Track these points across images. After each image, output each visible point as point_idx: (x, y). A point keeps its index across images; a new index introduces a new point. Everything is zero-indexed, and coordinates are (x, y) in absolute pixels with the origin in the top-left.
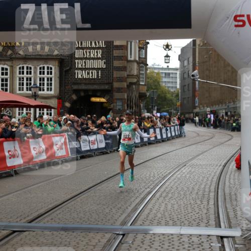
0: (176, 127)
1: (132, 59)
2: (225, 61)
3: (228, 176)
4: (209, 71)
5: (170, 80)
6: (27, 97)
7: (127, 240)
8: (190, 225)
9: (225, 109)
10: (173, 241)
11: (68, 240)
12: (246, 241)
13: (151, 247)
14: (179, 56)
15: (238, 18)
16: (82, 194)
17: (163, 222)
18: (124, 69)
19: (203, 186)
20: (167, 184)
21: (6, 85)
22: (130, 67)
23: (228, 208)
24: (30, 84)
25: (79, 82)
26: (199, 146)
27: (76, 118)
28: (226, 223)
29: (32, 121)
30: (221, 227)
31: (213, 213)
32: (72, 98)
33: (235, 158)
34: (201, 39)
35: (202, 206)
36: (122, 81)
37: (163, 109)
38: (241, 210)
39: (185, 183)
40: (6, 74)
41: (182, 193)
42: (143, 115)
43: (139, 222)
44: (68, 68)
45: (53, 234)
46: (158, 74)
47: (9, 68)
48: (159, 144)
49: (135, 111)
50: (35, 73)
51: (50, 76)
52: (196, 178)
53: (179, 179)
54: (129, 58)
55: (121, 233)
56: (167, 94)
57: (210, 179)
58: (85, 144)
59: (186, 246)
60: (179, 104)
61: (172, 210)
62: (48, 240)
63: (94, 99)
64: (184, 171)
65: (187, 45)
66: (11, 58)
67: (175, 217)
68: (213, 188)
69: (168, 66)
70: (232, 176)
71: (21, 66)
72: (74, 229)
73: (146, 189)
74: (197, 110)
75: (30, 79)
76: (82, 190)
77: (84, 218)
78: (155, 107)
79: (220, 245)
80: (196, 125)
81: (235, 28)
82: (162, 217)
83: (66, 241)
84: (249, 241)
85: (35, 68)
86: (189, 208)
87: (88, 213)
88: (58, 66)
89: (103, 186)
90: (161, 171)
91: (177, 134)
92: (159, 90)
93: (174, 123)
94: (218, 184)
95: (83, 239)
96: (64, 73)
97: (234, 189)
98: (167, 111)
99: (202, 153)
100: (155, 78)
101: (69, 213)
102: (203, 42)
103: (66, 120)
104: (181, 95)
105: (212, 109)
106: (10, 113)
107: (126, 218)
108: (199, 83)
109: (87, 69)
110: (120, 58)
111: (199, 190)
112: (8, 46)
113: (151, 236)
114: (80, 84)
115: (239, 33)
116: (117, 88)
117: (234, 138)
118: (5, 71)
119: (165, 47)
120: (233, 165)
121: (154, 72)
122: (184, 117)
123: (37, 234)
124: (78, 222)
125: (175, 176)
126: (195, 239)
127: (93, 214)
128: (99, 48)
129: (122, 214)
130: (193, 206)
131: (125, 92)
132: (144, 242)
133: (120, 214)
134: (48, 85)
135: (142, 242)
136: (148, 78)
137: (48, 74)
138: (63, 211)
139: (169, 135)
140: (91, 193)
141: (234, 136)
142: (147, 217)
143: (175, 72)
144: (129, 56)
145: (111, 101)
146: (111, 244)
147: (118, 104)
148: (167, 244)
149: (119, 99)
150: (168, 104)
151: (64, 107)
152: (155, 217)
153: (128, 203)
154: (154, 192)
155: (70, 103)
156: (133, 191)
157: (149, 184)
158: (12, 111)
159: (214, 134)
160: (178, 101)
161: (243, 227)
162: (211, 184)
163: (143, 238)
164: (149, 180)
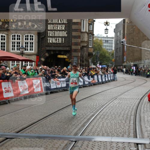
0: (111, 74)
1: (84, 31)
3: (143, 106)
4: (133, 39)
5: (109, 45)
6: (17, 54)
7: (78, 144)
8: (118, 136)
10: (106, 146)
11: (41, 144)
14: (114, 29)
17: (101, 134)
18: (79, 37)
19: (127, 112)
20: (104, 110)
21: (4, 46)
22: (82, 36)
23: (142, 126)
24: (19, 46)
25: (50, 45)
26: (125, 87)
27: (48, 68)
28: (140, 135)
29: (20, 69)
30: (137, 138)
31: (133, 129)
32: (46, 55)
33: (148, 94)
34: (128, 19)
35: (126, 124)
36: (77, 45)
37: (104, 63)
39: (115, 110)
40: (4, 39)
41: (113, 116)
42: (91, 67)
43: (86, 134)
44: (43, 36)
45: (31, 140)
46: (101, 41)
47: (6, 36)
48: (100, 85)
49: (85, 64)
50: (22, 39)
51: (32, 41)
52: (123, 106)
53: (112, 107)
54: (82, 31)
55: (74, 140)
56: (106, 54)
57: (131, 107)
58: (53, 84)
59: (115, 149)
60: (113, 60)
61: (107, 127)
62: (28, 144)
63: (59, 56)
64: (115, 102)
65: (119, 23)
66: (7, 30)
67: (109, 131)
68: (133, 113)
69: (107, 36)
70: (145, 106)
71: (14, 34)
72: (44, 138)
73: (91, 113)
74: (124, 64)
75: (19, 43)
76: (50, 114)
77: (51, 130)
78: (98, 61)
79: (136, 149)
81: (149, 12)
82: (100, 131)
83: (39, 145)
85: (23, 36)
86: (117, 125)
87: (54, 128)
88: (37, 35)
89: (64, 111)
90: (101, 102)
91: (112, 79)
92: (101, 51)
93: (110, 72)
94: (137, 111)
95: (50, 144)
96: (41, 39)
97: (146, 114)
98: (106, 64)
99: (127, 91)
100: (99, 43)
101: (42, 127)
102: (130, 21)
103: (41, 69)
104: (115, 54)
105: (134, 64)
106: (6, 64)
107: (77, 131)
108: (126, 47)
109: (56, 37)
110: (76, 30)
111: (124, 114)
112: (5, 22)
113: (93, 143)
114: (51, 46)
116: (74, 49)
117: (148, 82)
118: (3, 38)
119: (105, 24)
120: (146, 99)
121: (98, 39)
122: (117, 68)
123: (21, 140)
124: (47, 133)
125: (109, 105)
126: (120, 145)
127: (57, 128)
128: (63, 24)
129: (75, 129)
130: (120, 124)
131: (79, 52)
132: (88, 146)
133: (74, 129)
134: (30, 47)
135: (87, 146)
136: (94, 43)
137: (30, 40)
138: (38, 126)
139: (107, 80)
140: (56, 115)
141: (148, 81)
142: (91, 131)
143: (112, 40)
144: (82, 29)
145: (70, 57)
146: (68, 147)
147: (75, 59)
148: (102, 148)
149: (75, 56)
150: (106, 60)
151: (40, 61)
152: (95, 131)
153: (79, 122)
154: (96, 115)
155: (44, 58)
156: (82, 114)
157: (93, 110)
158: (8, 63)
159: (135, 79)
160: (113, 58)
162: (132, 111)
163: (88, 143)
164: (93, 108)
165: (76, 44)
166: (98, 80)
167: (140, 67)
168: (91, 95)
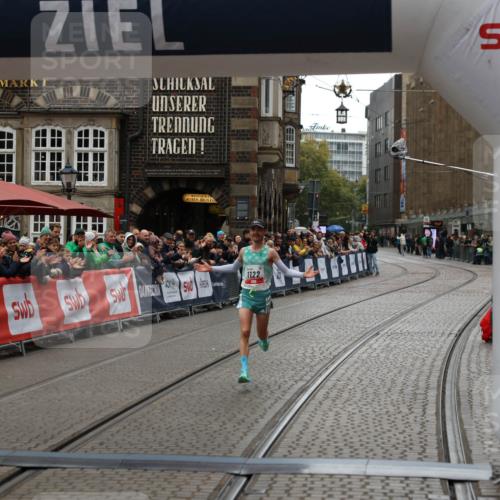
0: (359, 255)
1: (270, 114)
2: (460, 119)
3: (465, 356)
4: (430, 139)
5: (348, 158)
6: (52, 192)
7: (257, 486)
8: (386, 456)
9: (461, 218)
10: (350, 489)
14: (367, 109)
15: (489, 31)
16: (164, 392)
17: (331, 450)
18: (253, 134)
19: (413, 377)
20: (341, 371)
22: (264, 131)
23: (465, 423)
24: (59, 165)
25: (160, 162)
27: (154, 237)
28: (460, 453)
29: (62, 242)
30: (448, 460)
31: (434, 432)
32: (145, 195)
33: (481, 319)
34: (410, 75)
35: (411, 417)
36: (248, 161)
37: (333, 219)
39: (375, 371)
40: (10, 145)
41: (370, 390)
42: (291, 231)
43: (282, 450)
44: (137, 133)
45: (103, 475)
46: (323, 145)
47: (14, 133)
48: (324, 291)
49: (275, 223)
50: (69, 142)
51: (99, 149)
52: (401, 360)
53: (364, 362)
54: (263, 114)
55: (243, 472)
56: (341, 188)
57: (428, 362)
58: (170, 290)
60: (365, 207)
61: (350, 426)
63: (189, 198)
64: (375, 346)
65: (383, 87)
66: (19, 113)
67: (356, 439)
68: (434, 381)
69: (343, 130)
70: (474, 356)
71: (40, 128)
72: (145, 465)
73: (296, 382)
74: (403, 220)
75: (59, 155)
76: (164, 385)
77: (168, 441)
78: (316, 212)
79: (448, 498)
80: (400, 252)
81: (482, 51)
82: (328, 440)
85: (70, 133)
86: (384, 422)
87: (176, 432)
88: (117, 129)
89: (207, 375)
90: (327, 346)
91: (361, 269)
92: (326, 179)
93: (355, 247)
94: (446, 372)
95: (165, 484)
96: (129, 143)
98: (340, 223)
99: (413, 309)
100: (317, 154)
101: (138, 432)
102: (417, 80)
103: (132, 241)
104: (371, 189)
105: (434, 219)
106: (16, 225)
107: (254, 441)
108: (407, 165)
109: (177, 135)
110: (244, 113)
111: (405, 384)
112: (13, 88)
113: (306, 479)
114: (162, 166)
115: (489, 61)
116: (237, 175)
117: (478, 279)
118: (6, 140)
119: (337, 90)
120: (476, 333)
121: (315, 142)
122: (377, 234)
123: (70, 474)
124: (155, 450)
125: (356, 355)
126: (396, 486)
127: (185, 434)
128: (201, 92)
129: (245, 434)
130: (392, 419)
131: (254, 182)
132: (291, 492)
133: (241, 435)
134: (95, 168)
135: (287, 491)
137: (95, 145)
138: (125, 428)
139: (345, 272)
140: (182, 391)
141: (478, 274)
142: (298, 440)
143: (359, 141)
144: (263, 108)
145: (224, 201)
146: (224, 495)
147: (240, 207)
148: (338, 496)
149: (242, 198)
150: (342, 207)
151: (128, 213)
152: (313, 440)
154: (312, 389)
155: (140, 205)
156: (268, 386)
157: (303, 373)
158: (21, 222)
159: (437, 270)
160: (363, 201)
161: (495, 460)
162: (430, 373)
163: (289, 483)
164: (302, 365)
165: (245, 158)
167: (453, 228)
168: (295, 323)
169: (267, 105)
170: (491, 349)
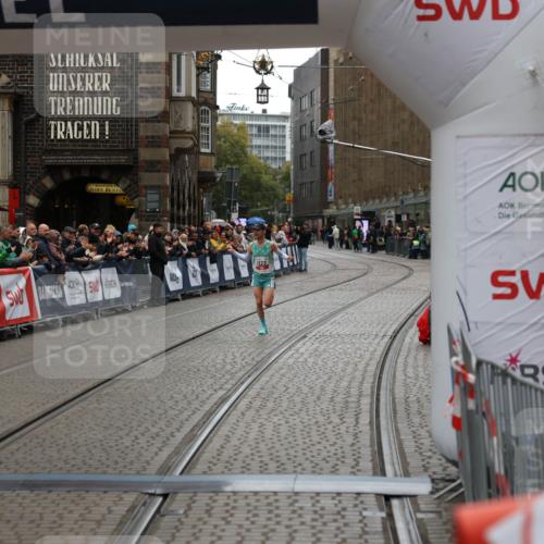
1: (183, 94)
2: (394, 98)
3: (401, 360)
4: (360, 120)
5: (270, 142)
7: (174, 506)
8: (316, 470)
9: (396, 208)
10: (277, 508)
12: (443, 505)
13: (228, 523)
14: (290, 87)
16: (68, 405)
17: (255, 465)
18: (164, 117)
19: (344, 384)
20: (264, 379)
22: (177, 113)
23: (401, 433)
25: (59, 148)
26: (336, 292)
28: (397, 466)
30: (383, 473)
31: (368, 443)
32: (43, 185)
33: (418, 319)
34: (339, 49)
35: (343, 428)
36: (159, 147)
37: (254, 210)
38: (430, 436)
39: (303, 377)
41: (297, 399)
42: (208, 224)
43: (201, 466)
44: (32, 116)
46: (241, 128)
49: (189, 216)
52: (330, 364)
53: (290, 368)
54: (175, 93)
55: (159, 491)
56: (264, 176)
57: (361, 367)
59: (308, 518)
60: (290, 196)
61: (275, 439)
63: (93, 188)
64: (301, 350)
65: (308, 62)
67: (283, 453)
68: (367, 388)
69: (264, 111)
70: (411, 360)
72: (50, 486)
73: (216, 390)
74: (332, 211)
76: (69, 397)
77: (74, 459)
78: (235, 202)
79: (384, 514)
81: (417, 23)
82: (252, 454)
83: (33, 512)
84: (447, 505)
86: (314, 433)
87: (84, 448)
88: (10, 111)
90: (249, 351)
91: (285, 265)
92: (245, 166)
94: (380, 378)
95: (72, 507)
96: (23, 127)
97: (415, 389)
98: (263, 214)
99: (344, 309)
100: (236, 138)
101: (40, 449)
102: (346, 55)
104: (296, 177)
105: (365, 209)
107: (170, 457)
108: (335, 149)
111: (335, 391)
113: (229, 497)
114: (62, 152)
115: (426, 35)
116: (146, 162)
117: (415, 274)
119: (257, 66)
120: (413, 333)
121: (232, 123)
124: (60, 469)
125: (281, 360)
126: (327, 503)
127: (94, 451)
129: (160, 450)
130: (322, 429)
131: (166, 170)
132: (213, 512)
133: (156, 450)
135: (207, 511)
136: (219, 138)
138: (25, 445)
140: (89, 403)
141: (415, 269)
142: (219, 455)
143: (282, 123)
144: (175, 87)
145: (133, 191)
146: (137, 517)
147: (150, 197)
148: (263, 514)
149: (152, 187)
150: (264, 197)
151: (24, 205)
152: (236, 454)
153: (176, 425)
154: (234, 398)
155: (38, 197)
156: (185, 396)
157: (223, 381)
159: (368, 265)
160: (287, 190)
161: (434, 473)
162: (363, 379)
163: (209, 502)
164: (223, 372)
165: (155, 142)
166: (237, 272)
168: (214, 326)
169: (179, 83)
170: (429, 351)
